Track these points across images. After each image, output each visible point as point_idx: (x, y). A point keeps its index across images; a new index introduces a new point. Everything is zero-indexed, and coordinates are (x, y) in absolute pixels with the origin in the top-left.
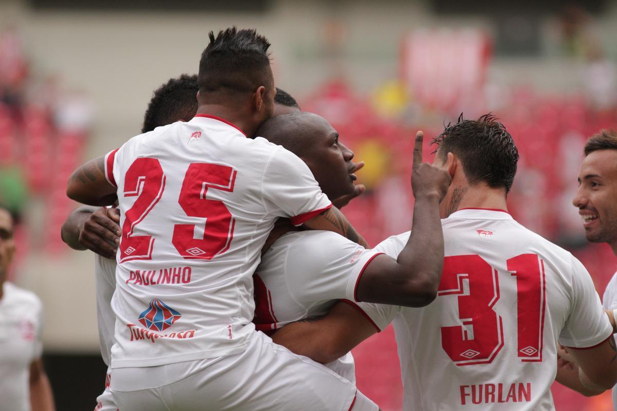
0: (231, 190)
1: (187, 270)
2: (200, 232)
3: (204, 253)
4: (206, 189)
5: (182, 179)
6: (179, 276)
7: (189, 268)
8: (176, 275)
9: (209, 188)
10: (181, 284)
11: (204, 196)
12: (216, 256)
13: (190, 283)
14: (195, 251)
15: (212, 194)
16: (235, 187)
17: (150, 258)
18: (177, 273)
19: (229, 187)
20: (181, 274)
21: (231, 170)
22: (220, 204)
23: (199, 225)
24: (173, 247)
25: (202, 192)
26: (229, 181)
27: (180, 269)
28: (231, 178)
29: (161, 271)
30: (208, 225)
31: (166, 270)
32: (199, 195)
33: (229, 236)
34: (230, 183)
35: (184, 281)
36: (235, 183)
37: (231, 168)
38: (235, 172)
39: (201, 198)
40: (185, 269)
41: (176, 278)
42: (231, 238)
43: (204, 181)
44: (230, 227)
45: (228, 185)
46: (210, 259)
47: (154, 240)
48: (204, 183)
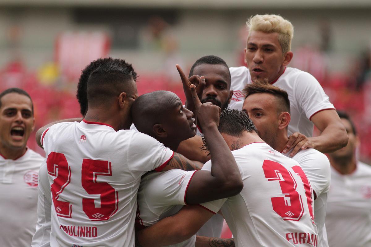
0: (111, 175)
1: (94, 229)
2: (98, 203)
3: (103, 216)
4: (96, 177)
5: (81, 169)
6: (90, 232)
7: (95, 227)
8: (88, 232)
9: (97, 176)
10: (92, 238)
11: (95, 181)
12: (111, 216)
13: (97, 237)
14: (98, 215)
15: (100, 179)
16: (112, 172)
17: (71, 217)
18: (88, 230)
19: (109, 173)
20: (91, 232)
21: (108, 163)
22: (106, 184)
23: (97, 200)
24: (83, 212)
25: (94, 179)
26: (108, 170)
27: (90, 228)
28: (109, 168)
29: (79, 227)
30: (102, 199)
31: (81, 227)
32: (92, 181)
33: (116, 201)
34: (109, 171)
35: (93, 236)
36: (112, 170)
37: (107, 162)
38: (110, 163)
39: (94, 182)
40: (93, 228)
41: (88, 233)
42: (118, 202)
43: (93, 172)
44: (116, 196)
45: (108, 172)
46: (107, 219)
47: (71, 205)
48: (94, 173)
